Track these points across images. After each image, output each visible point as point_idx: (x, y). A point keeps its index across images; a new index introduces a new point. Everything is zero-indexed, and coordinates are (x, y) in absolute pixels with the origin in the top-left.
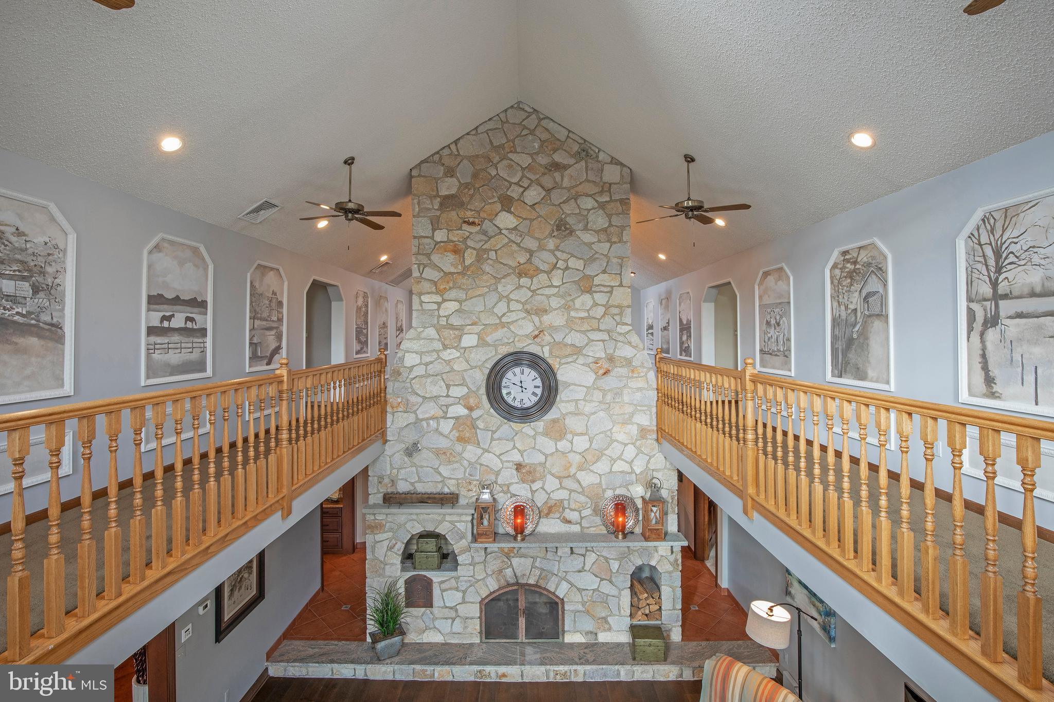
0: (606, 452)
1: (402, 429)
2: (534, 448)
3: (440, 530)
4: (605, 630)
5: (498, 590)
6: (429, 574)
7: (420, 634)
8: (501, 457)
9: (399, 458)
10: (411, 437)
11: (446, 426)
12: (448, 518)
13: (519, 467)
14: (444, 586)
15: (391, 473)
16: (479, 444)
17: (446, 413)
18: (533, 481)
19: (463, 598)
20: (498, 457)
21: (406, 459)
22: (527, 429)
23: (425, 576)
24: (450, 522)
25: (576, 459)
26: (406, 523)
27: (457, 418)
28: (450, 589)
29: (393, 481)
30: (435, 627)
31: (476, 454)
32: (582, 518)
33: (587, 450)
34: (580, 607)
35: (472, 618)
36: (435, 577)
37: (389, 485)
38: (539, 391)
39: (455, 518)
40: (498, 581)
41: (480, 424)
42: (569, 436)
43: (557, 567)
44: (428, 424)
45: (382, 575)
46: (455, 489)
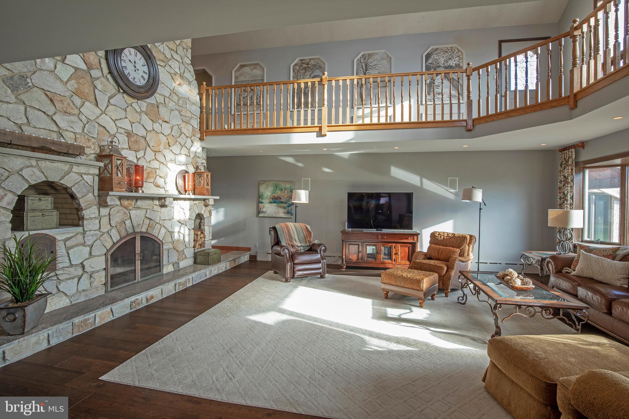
0: (177, 139)
2: (139, 123)
3: (67, 182)
4: (183, 259)
5: (119, 241)
6: (50, 233)
8: (116, 123)
11: (64, 72)
12: (75, 169)
13: (129, 135)
14: (69, 243)
16: (97, 104)
17: (64, 58)
18: (138, 150)
19: (90, 253)
20: (114, 121)
22: (135, 104)
23: (47, 235)
24: (81, 175)
25: (163, 139)
26: (21, 171)
27: (76, 69)
28: (77, 245)
30: (60, 292)
31: (94, 113)
32: (165, 184)
33: (169, 134)
34: (171, 246)
35: (98, 272)
36: (59, 235)
38: (146, 77)
40: (120, 231)
41: (99, 85)
42: (160, 121)
43: (159, 217)
44: (43, 61)
46: (81, 142)
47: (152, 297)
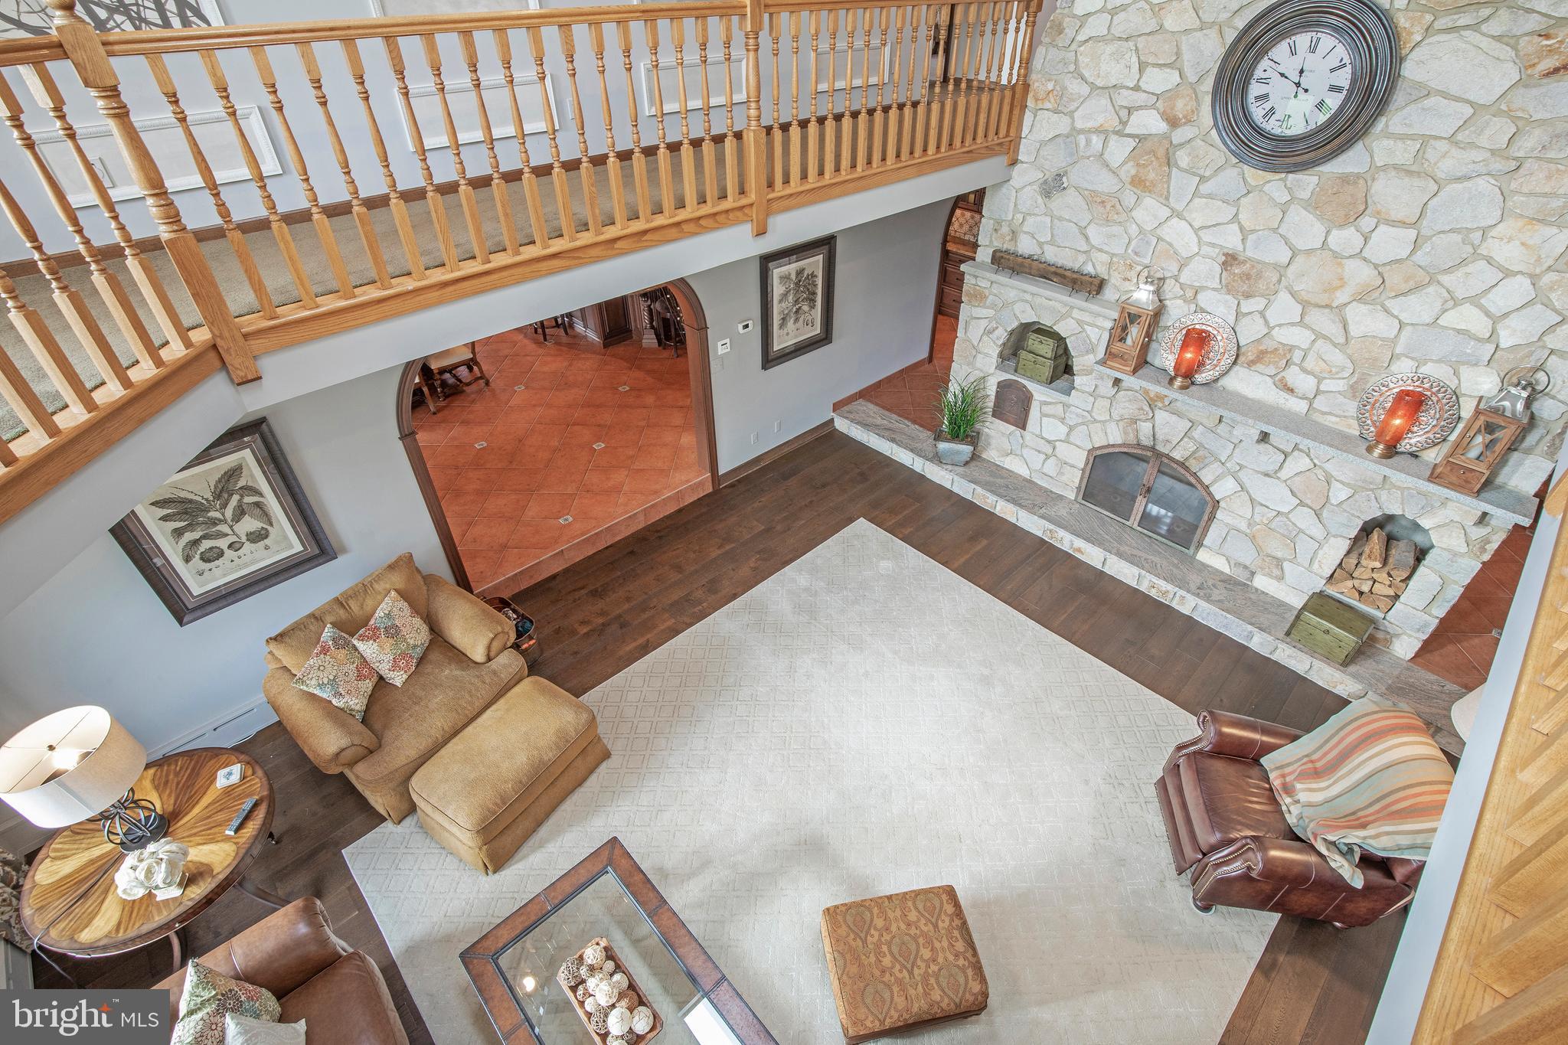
0: (1441, 278)
1: (1043, 144)
2: (1275, 230)
3: (1061, 329)
4: (1270, 575)
5: (1120, 446)
6: (1031, 386)
7: (1003, 456)
8: (1201, 233)
9: (1030, 197)
10: (1055, 161)
11: (1119, 151)
12: (1076, 313)
13: (1230, 260)
14: (1046, 409)
15: (1013, 219)
16: (1167, 199)
17: (1124, 123)
18: (1248, 296)
19: (1068, 435)
20: (1196, 231)
21: (1040, 200)
22: (1275, 185)
23: (1025, 387)
24: (1079, 322)
25: (1360, 274)
26: (1014, 303)
27: (1141, 139)
28: (1054, 416)
29: (1013, 232)
30: (1022, 456)
31: (1156, 218)
32: (1318, 392)
33: (1397, 261)
34: (1243, 526)
35: (1073, 466)
36: (1039, 393)
37: (1008, 238)
38: (1334, 102)
39: (1086, 317)
40: (1126, 433)
41: (1183, 158)
42: (1367, 222)
43: (1229, 452)
44: (1088, 142)
45: (971, 364)
46: (1102, 271)
47: (1079, 550)
